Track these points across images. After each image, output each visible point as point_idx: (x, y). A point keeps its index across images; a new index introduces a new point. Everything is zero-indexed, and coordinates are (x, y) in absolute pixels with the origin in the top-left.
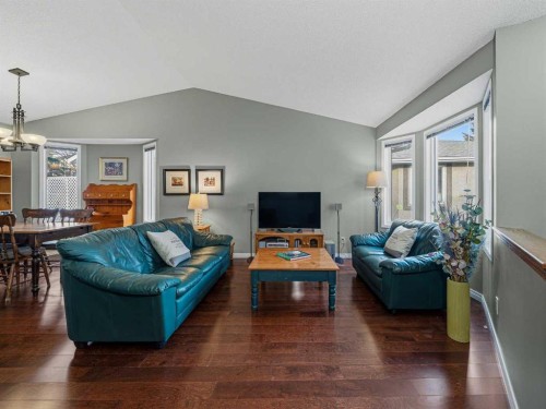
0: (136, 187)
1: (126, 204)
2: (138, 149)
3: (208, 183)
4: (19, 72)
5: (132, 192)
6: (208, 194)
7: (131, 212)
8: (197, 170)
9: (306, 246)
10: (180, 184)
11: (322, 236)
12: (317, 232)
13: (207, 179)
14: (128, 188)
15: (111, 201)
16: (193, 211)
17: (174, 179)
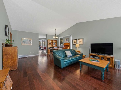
0: (70, 43)
1: (68, 46)
2: (70, 36)
3: (80, 42)
4: (56, 29)
5: (69, 44)
6: (80, 44)
7: (69, 47)
8: (78, 39)
9: (106, 60)
10: (75, 42)
11: (113, 58)
12: (111, 56)
13: (80, 41)
14: (69, 43)
15: (67, 45)
16: (76, 48)
17: (74, 42)
